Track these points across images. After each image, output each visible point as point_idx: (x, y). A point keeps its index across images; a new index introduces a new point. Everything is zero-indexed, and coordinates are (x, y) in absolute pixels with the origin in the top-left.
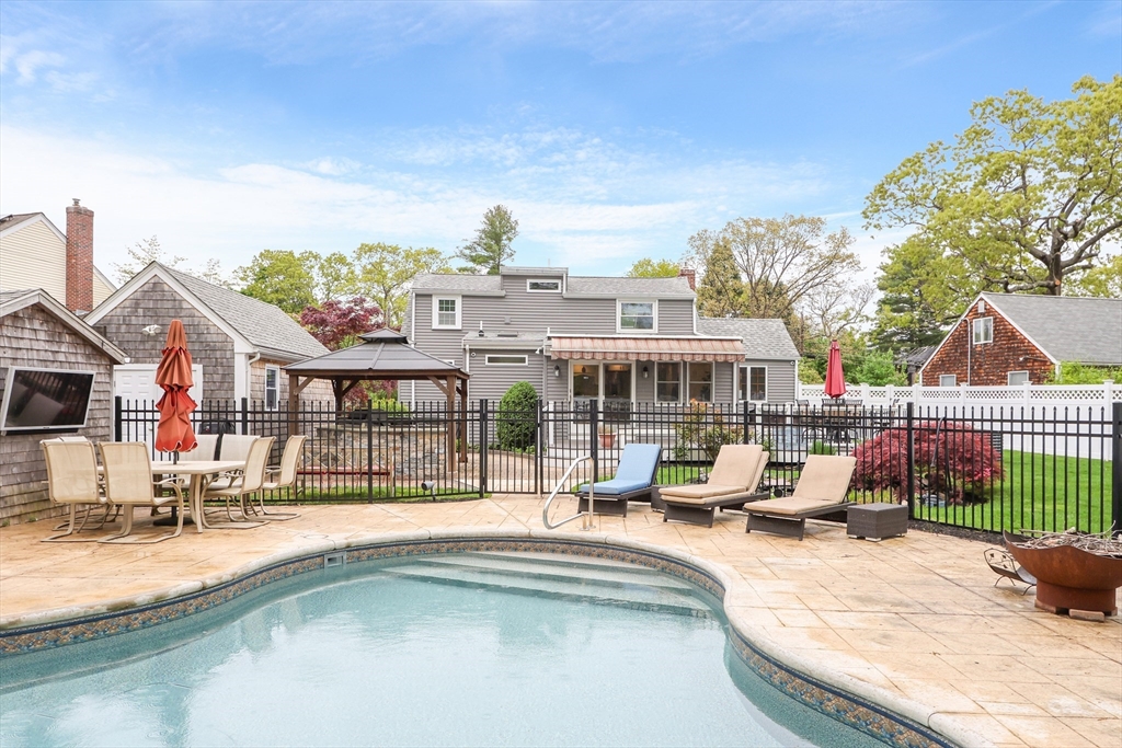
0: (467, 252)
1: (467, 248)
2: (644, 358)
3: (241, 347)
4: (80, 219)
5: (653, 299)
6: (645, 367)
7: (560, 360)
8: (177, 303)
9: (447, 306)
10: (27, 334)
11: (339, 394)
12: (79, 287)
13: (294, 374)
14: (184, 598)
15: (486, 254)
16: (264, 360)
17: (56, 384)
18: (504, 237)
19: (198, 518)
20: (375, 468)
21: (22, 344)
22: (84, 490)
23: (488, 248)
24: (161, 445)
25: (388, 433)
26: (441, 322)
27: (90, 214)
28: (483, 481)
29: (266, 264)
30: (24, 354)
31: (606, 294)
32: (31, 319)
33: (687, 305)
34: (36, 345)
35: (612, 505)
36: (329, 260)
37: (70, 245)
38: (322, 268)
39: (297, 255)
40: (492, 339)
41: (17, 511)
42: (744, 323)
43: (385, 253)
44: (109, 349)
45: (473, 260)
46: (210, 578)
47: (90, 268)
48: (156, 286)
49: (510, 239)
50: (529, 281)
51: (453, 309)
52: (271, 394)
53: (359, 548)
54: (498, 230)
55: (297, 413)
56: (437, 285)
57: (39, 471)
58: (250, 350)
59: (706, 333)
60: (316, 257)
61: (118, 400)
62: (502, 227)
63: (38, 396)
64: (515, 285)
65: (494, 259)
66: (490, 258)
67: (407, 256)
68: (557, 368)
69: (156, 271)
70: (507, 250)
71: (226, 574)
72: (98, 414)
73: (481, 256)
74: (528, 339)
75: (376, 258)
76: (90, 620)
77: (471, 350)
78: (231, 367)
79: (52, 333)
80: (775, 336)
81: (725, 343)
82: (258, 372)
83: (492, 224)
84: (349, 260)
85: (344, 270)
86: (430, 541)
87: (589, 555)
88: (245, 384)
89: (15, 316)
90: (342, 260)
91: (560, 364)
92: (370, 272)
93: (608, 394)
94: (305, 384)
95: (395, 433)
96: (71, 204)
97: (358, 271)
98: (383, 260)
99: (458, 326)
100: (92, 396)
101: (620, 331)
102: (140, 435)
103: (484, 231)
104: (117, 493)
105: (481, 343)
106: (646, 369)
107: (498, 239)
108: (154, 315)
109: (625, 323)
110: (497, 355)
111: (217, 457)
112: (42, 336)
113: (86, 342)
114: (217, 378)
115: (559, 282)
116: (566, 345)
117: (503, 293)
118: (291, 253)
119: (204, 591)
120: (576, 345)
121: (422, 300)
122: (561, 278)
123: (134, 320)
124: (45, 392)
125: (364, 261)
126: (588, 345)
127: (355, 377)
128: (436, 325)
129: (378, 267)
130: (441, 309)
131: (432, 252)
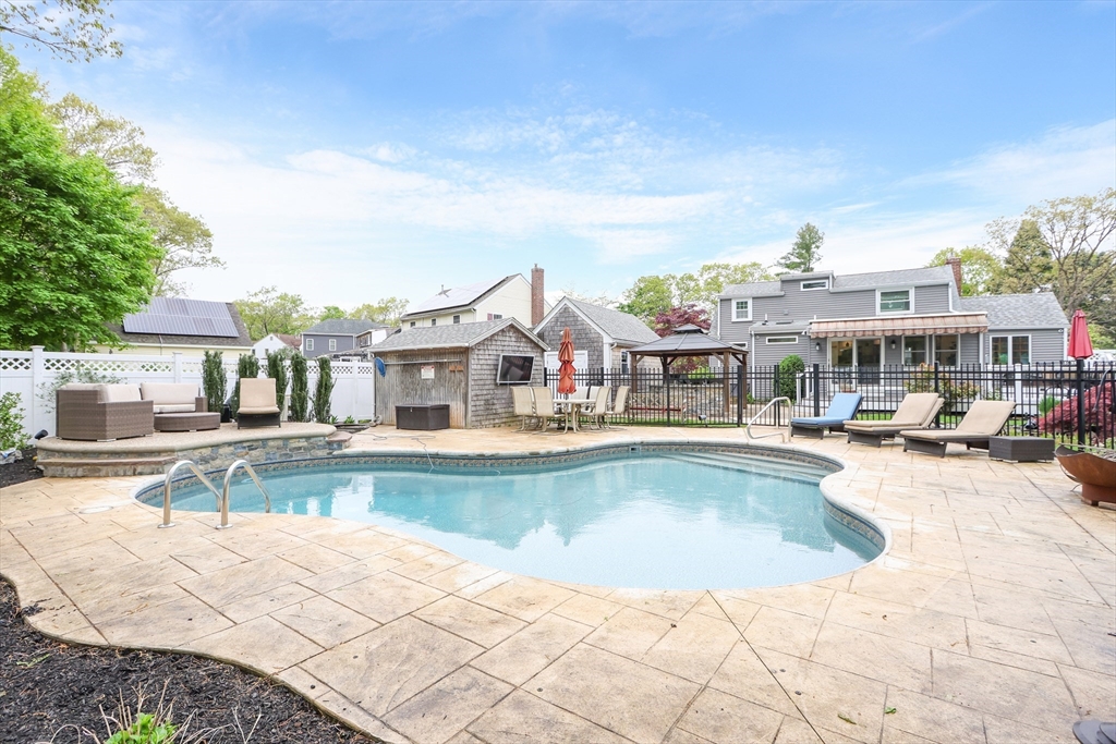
0: (783, 261)
1: (783, 258)
2: (889, 334)
3: (607, 340)
4: (538, 274)
5: (911, 286)
6: (893, 340)
7: (817, 338)
8: (575, 316)
9: (742, 305)
10: (508, 339)
11: (665, 365)
12: (538, 311)
13: (634, 354)
14: (559, 454)
15: (798, 260)
16: (619, 346)
17: (521, 363)
18: (813, 246)
19: (575, 426)
20: (671, 407)
21: (506, 343)
22: (527, 410)
23: (800, 256)
24: (560, 390)
25: (688, 388)
26: (738, 317)
27: (542, 271)
28: (740, 417)
29: (642, 285)
30: (506, 348)
31: (866, 286)
32: (509, 331)
33: (944, 289)
34: (511, 344)
35: (813, 431)
36: (682, 279)
37: (534, 289)
38: (677, 284)
39: (661, 278)
40: (772, 326)
41: (504, 420)
42: (1009, 299)
43: (720, 270)
44: (541, 344)
45: (788, 266)
46: (571, 448)
47: (542, 300)
48: (566, 309)
49: (818, 247)
50: (802, 283)
51: (746, 307)
52: (624, 366)
53: (648, 444)
54: (807, 244)
55: (636, 375)
56: (736, 293)
57: (510, 402)
58: (611, 341)
59: (967, 310)
60: (673, 278)
61: (545, 369)
62: (811, 238)
63: (513, 368)
64: (792, 287)
65: (805, 264)
66: (802, 263)
67: (736, 270)
68: (818, 344)
69: (566, 302)
70: (816, 256)
71: (578, 447)
72: (537, 376)
73: (794, 263)
74: (798, 325)
75: (713, 274)
76: (523, 457)
77: (756, 335)
78: (602, 351)
79: (517, 338)
80: (1043, 307)
81: (968, 318)
82: (616, 354)
83: (803, 237)
84: (695, 277)
85: (692, 284)
86: (688, 444)
87: (784, 458)
88: (610, 361)
89: (503, 331)
90: (691, 278)
91: (820, 342)
92: (710, 284)
93: (860, 363)
94: (640, 359)
95: (692, 388)
96: (533, 267)
97: (701, 283)
98: (719, 274)
99: (750, 318)
100: (534, 367)
101: (879, 313)
102: (553, 385)
103: (796, 244)
104: (540, 412)
105: (764, 329)
106: (893, 342)
107: (808, 248)
108: (565, 324)
109: (884, 307)
110: (775, 337)
111: (588, 398)
112: (513, 339)
113: (532, 341)
114: (595, 357)
115: (827, 281)
116: (823, 327)
117: (782, 293)
118: (658, 277)
119: (568, 453)
120: (832, 327)
121: (724, 303)
122: (828, 278)
123: (556, 329)
124: (517, 366)
125: (706, 276)
126: (841, 326)
127: (675, 354)
128: (734, 319)
129: (715, 280)
130: (738, 308)
131: (755, 264)
